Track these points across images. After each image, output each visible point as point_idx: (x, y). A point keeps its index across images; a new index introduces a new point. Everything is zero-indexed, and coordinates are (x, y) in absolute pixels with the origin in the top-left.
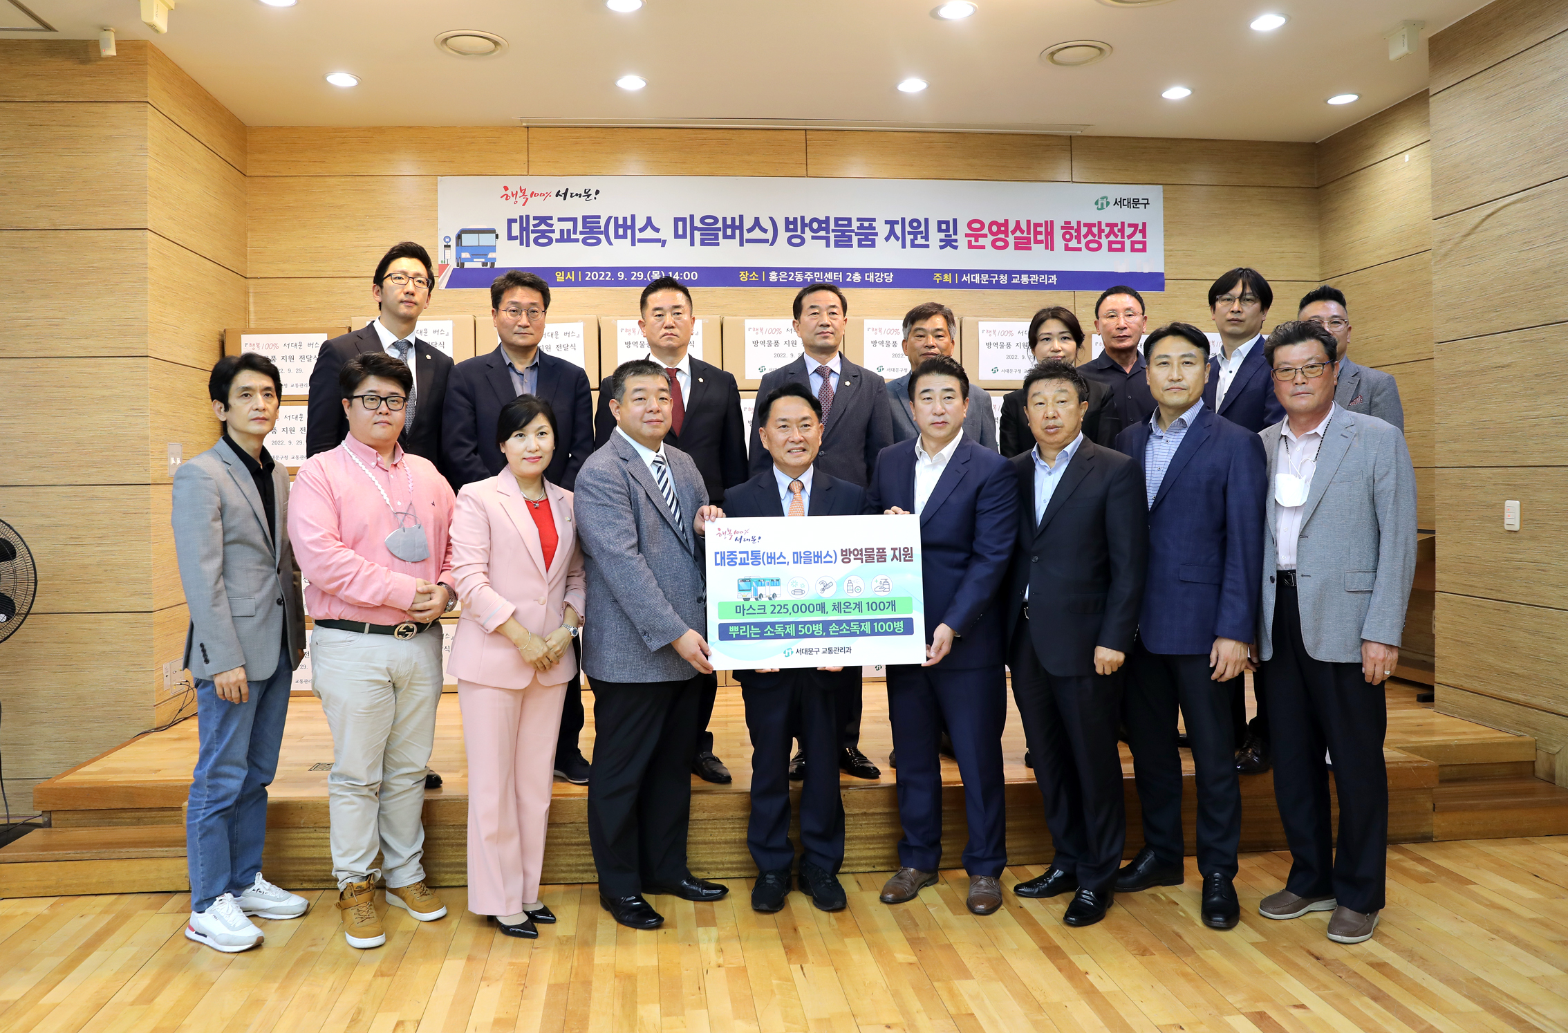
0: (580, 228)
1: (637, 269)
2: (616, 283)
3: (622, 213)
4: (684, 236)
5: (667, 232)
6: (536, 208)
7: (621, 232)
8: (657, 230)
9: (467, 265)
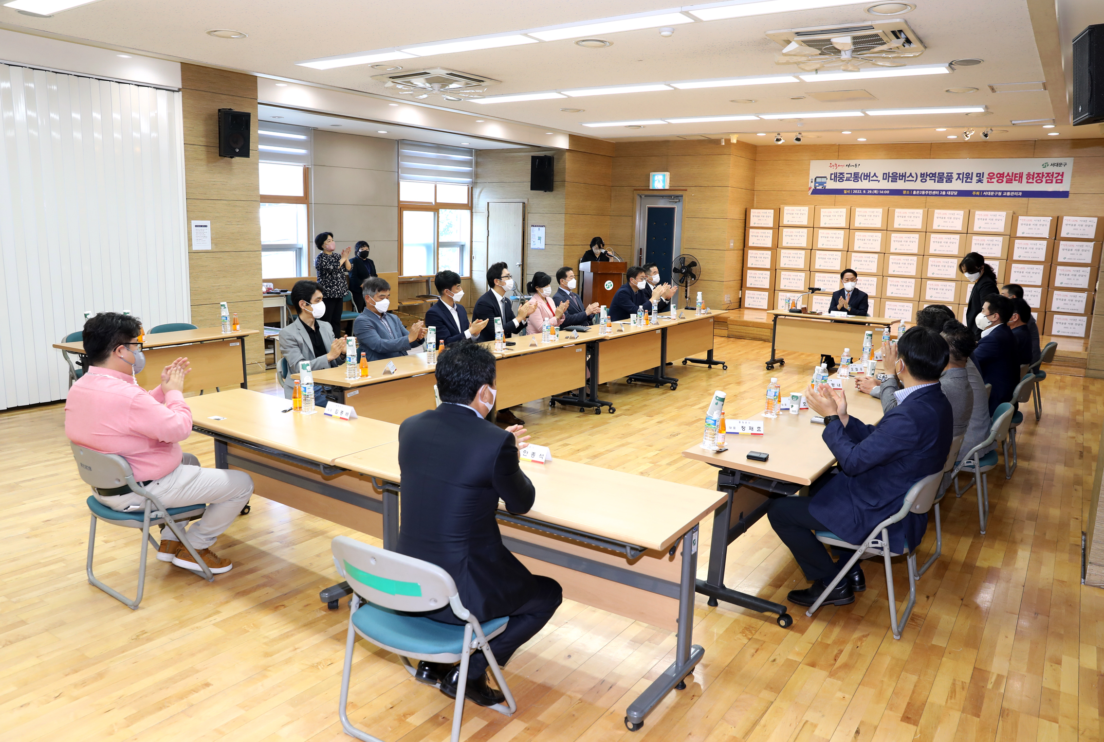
0: (853, 176)
1: (870, 190)
2: (863, 194)
3: (866, 172)
4: (886, 179)
5: (880, 178)
6: (839, 170)
7: (865, 178)
8: (877, 177)
9: (817, 188)
